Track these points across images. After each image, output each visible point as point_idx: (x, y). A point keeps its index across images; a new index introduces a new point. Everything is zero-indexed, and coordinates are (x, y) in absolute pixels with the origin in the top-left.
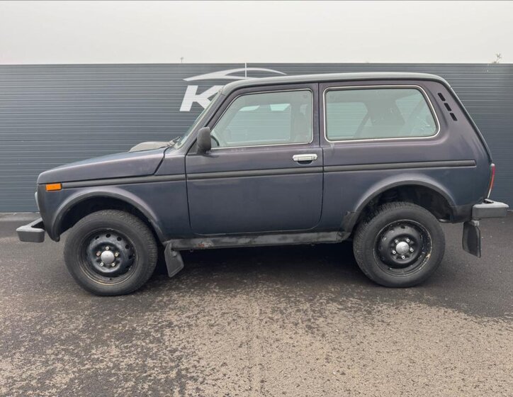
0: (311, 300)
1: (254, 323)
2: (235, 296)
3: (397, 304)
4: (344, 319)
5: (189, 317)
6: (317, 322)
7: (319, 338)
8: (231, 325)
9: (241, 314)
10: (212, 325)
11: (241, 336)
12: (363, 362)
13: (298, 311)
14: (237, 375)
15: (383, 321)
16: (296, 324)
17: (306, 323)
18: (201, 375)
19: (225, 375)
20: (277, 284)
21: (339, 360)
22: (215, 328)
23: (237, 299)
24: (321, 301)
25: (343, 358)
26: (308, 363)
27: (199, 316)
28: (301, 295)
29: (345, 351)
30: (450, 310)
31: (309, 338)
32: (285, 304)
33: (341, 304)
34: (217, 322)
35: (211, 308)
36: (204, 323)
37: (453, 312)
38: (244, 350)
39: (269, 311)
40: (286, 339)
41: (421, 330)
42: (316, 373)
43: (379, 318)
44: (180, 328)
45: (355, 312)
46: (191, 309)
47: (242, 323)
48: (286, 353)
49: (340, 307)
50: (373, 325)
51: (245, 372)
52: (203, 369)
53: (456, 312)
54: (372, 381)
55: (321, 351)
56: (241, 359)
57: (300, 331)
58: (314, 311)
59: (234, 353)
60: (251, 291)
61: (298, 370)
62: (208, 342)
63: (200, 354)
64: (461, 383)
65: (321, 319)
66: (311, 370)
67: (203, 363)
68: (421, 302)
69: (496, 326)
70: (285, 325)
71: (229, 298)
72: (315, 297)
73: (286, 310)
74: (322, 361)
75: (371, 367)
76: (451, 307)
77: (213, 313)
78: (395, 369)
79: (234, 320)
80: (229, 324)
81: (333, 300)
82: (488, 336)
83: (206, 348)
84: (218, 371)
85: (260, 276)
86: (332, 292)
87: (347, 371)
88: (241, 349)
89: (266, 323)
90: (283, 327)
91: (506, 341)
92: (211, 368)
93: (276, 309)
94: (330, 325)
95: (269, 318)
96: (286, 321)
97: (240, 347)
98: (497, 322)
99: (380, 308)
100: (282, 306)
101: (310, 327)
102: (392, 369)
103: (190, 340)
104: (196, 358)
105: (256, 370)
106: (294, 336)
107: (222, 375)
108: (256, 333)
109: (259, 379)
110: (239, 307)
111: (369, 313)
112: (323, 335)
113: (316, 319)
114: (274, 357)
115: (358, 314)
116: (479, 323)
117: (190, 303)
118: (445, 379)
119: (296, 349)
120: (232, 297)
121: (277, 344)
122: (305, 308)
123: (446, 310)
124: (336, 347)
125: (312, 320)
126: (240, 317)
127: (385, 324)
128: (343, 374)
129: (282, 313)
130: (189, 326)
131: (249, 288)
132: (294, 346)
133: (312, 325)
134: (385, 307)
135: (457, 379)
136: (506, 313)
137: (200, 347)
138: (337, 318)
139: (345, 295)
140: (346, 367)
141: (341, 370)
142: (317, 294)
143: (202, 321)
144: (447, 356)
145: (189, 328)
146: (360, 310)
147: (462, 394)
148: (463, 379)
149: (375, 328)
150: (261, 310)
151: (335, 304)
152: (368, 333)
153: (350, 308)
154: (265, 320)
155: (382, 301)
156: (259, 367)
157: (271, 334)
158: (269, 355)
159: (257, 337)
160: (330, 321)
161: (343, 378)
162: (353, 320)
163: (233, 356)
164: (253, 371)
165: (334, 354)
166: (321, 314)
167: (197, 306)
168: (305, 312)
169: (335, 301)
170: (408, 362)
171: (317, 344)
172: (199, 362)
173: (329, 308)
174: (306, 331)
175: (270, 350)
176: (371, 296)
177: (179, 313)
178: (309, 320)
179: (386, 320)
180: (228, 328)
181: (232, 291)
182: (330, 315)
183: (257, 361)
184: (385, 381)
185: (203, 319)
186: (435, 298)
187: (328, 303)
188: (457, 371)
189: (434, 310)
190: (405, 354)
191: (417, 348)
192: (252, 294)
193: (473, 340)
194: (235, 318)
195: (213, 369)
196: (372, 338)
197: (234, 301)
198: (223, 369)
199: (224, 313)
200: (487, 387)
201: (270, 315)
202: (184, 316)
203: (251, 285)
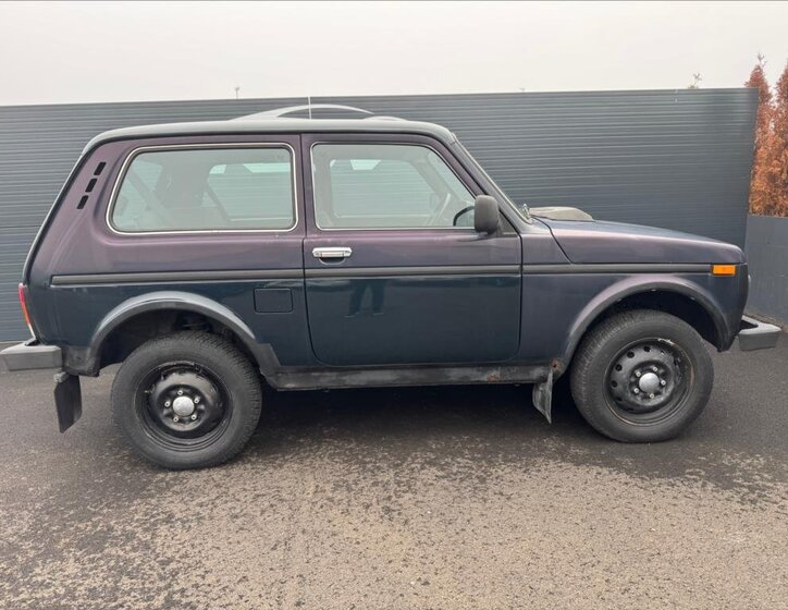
0: (398, 465)
1: (303, 509)
2: (281, 466)
3: (527, 465)
4: (444, 492)
5: (201, 505)
6: (401, 501)
7: (398, 527)
8: (266, 514)
9: (284, 495)
10: (236, 517)
11: (278, 530)
12: (459, 562)
13: (375, 484)
14: (260, 596)
15: (501, 494)
16: (368, 507)
17: (383, 504)
18: (203, 600)
19: (241, 597)
20: (350, 442)
21: (423, 560)
22: (239, 521)
23: (284, 471)
24: (413, 466)
25: (430, 557)
26: (375, 568)
27: (218, 501)
28: (385, 457)
29: (435, 547)
30: (605, 471)
31: (382, 528)
32: (356, 475)
33: (443, 470)
34: (245, 511)
35: (238, 488)
36: (223, 513)
37: (610, 473)
38: (279, 553)
39: (328, 487)
40: (348, 533)
41: (556, 504)
42: (384, 586)
43: (497, 489)
44: (183, 522)
45: (462, 480)
46: (206, 491)
47: (284, 510)
48: (343, 554)
49: (440, 474)
50: (485, 501)
51: (274, 589)
52: (208, 589)
53: (614, 473)
54: (468, 592)
55: (397, 549)
56: (271, 569)
57: (372, 518)
58: (399, 483)
59: (261, 560)
60: (308, 457)
61: (356, 582)
62: (223, 544)
63: (208, 564)
64: (604, 587)
65: (409, 495)
66: (378, 580)
67: (210, 579)
68: (564, 460)
69: (670, 493)
70: (350, 509)
71: (271, 471)
72: (404, 460)
73: (356, 484)
74: (398, 565)
75: (470, 570)
76: (607, 465)
77: (241, 496)
78: (507, 571)
79: (272, 506)
80: (263, 512)
81: (431, 463)
82: (655, 509)
83: (218, 554)
84: (232, 591)
85: (326, 432)
86: (432, 451)
87: (433, 579)
88: (274, 552)
89: (322, 507)
90: (346, 512)
91: (681, 515)
92: (220, 588)
93: (341, 483)
94: (419, 504)
95: (328, 499)
96: (354, 502)
97: (274, 549)
98: (673, 485)
99: (500, 473)
100: (351, 478)
101: (388, 510)
102: (501, 571)
103: (197, 542)
104: (201, 572)
105: (292, 585)
106: (360, 526)
107: (237, 597)
108: (303, 525)
109: (294, 600)
110: (283, 484)
111: (483, 480)
112: (406, 522)
113: (400, 497)
114: (323, 563)
115: (465, 484)
116: (645, 489)
117: (207, 482)
118: (580, 582)
119: (360, 548)
120: (275, 468)
121: (332, 541)
122: (385, 480)
123: (600, 470)
124: (423, 539)
125: (394, 498)
126: (282, 500)
127: (503, 498)
128: (426, 583)
129: (349, 489)
130: (200, 519)
131: (305, 452)
132: (358, 543)
133: (392, 507)
134: (508, 470)
135: (598, 580)
136: (688, 471)
137: (210, 552)
138: (432, 493)
139: (451, 454)
140: (433, 571)
141: (424, 577)
142: (409, 455)
143: (221, 511)
144: (590, 544)
145: (199, 522)
146: (469, 476)
147: (601, 605)
148: (607, 581)
149: (487, 505)
150: (317, 486)
151: (433, 469)
152: (476, 514)
153: (456, 474)
154: (319, 504)
155: (506, 461)
156: (297, 580)
157: (325, 524)
158: (317, 559)
159: (304, 532)
160: (420, 498)
161: (425, 590)
162: (456, 494)
163: (261, 565)
164: (287, 587)
165: (419, 552)
166: (409, 487)
167: (218, 486)
168: (386, 485)
169: (435, 465)
170: (529, 559)
171: (395, 537)
172: (203, 577)
173: (424, 477)
174: (382, 517)
175: (318, 551)
176: (491, 452)
177: (187, 498)
178: (389, 498)
179: (507, 491)
180: (259, 520)
181: (277, 458)
182: (423, 488)
183: (296, 570)
184: (488, 591)
185: (224, 506)
186: (586, 451)
187: (422, 468)
188: (600, 568)
189: (582, 470)
190: (526, 545)
191: (546, 533)
192: (308, 462)
193: (633, 516)
194: (274, 502)
195: (224, 589)
196: (480, 522)
197: (277, 474)
198: (240, 587)
199: (258, 496)
200: (640, 591)
201: (331, 495)
202: (194, 503)
203: (310, 445)
